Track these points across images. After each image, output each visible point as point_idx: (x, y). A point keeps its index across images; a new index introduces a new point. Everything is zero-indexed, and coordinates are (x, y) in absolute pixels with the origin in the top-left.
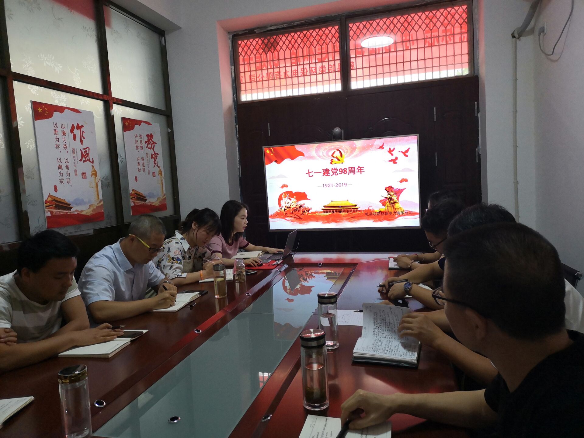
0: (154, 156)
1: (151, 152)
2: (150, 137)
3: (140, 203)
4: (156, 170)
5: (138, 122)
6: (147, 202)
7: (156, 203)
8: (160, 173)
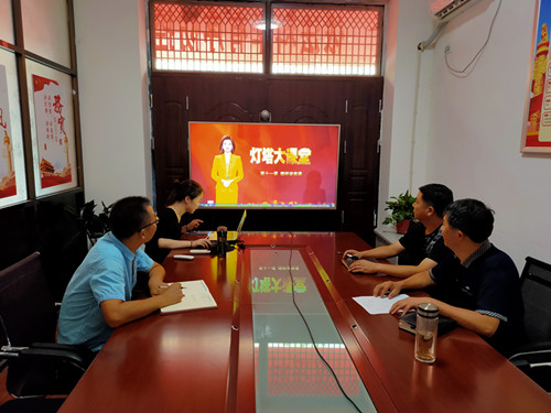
0: (61, 121)
1: (58, 116)
2: (58, 98)
3: (49, 174)
4: (62, 137)
5: (47, 81)
6: (55, 174)
7: (63, 175)
8: (66, 141)
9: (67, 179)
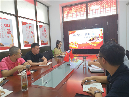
1: (45, 32)
2: (45, 29)
5: (43, 26)
6: (44, 43)
7: (46, 43)
8: (47, 37)
9: (47, 44)
